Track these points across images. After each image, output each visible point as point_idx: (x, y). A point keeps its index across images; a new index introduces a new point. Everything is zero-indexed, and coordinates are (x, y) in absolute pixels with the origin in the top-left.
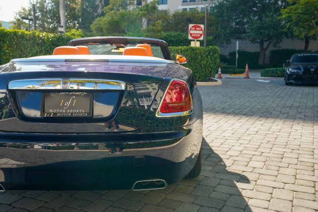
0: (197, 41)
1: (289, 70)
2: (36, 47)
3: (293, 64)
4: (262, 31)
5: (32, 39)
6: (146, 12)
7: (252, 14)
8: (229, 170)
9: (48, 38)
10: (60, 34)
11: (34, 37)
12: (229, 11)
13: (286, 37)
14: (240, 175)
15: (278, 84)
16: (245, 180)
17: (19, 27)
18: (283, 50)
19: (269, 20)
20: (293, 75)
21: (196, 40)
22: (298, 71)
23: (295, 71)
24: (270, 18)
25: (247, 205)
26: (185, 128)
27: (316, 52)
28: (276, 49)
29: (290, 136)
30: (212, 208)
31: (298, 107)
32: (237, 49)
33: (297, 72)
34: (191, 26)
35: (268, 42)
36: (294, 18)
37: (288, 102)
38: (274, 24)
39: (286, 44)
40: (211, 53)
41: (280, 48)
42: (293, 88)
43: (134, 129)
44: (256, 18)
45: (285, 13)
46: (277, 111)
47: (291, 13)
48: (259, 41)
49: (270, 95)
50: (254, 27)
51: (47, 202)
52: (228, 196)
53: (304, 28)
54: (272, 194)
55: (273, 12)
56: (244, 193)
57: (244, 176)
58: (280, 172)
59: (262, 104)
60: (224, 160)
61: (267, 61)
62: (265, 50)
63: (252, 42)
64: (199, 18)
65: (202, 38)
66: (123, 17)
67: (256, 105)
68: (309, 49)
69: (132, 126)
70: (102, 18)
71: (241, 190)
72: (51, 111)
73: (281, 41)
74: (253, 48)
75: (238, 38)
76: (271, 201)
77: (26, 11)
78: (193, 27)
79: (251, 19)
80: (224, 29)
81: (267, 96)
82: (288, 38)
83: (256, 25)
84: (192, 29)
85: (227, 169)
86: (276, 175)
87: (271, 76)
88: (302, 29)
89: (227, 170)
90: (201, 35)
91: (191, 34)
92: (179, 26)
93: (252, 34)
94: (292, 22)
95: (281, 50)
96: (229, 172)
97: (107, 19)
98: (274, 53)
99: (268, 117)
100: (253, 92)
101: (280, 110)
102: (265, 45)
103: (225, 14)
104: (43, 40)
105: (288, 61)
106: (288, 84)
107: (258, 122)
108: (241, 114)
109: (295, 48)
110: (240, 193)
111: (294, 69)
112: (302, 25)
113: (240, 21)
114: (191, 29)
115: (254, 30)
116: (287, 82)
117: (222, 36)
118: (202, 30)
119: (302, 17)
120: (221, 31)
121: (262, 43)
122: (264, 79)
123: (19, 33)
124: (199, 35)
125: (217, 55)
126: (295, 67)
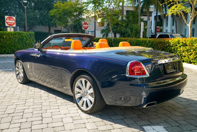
0: (12, 27)
65: (15, 26)
72: (168, 71)
84: (8, 19)
90: (14, 23)
118: (14, 20)
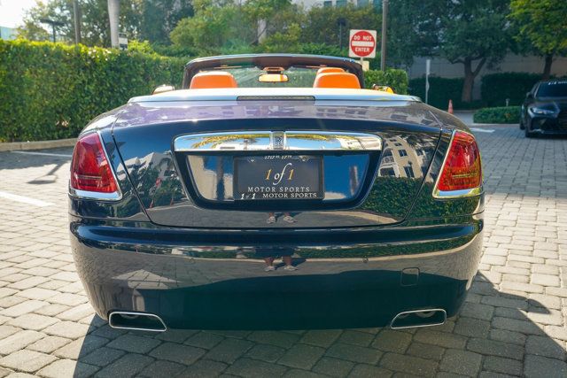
0: (365, 59)
1: (534, 111)
2: (81, 73)
3: (539, 101)
4: (470, 41)
5: (75, 58)
6: (271, 8)
7: (451, 10)
8: (500, 291)
9: (102, 56)
10: (121, 49)
11: (79, 55)
12: (410, 5)
13: (513, 50)
15: (512, 136)
16: (538, 307)
17: (31, 36)
18: (506, 74)
19: (484, 21)
20: (542, 118)
21: (362, 58)
22: (549, 112)
23: (545, 112)
24: (484, 18)
26: (474, 217)
27: (565, 78)
28: (492, 72)
30: (506, 358)
32: (428, 73)
33: (548, 114)
34: (353, 32)
35: (481, 60)
36: (534, 17)
37: (545, 168)
38: (493, 29)
39: (513, 64)
40: (394, 81)
41: (500, 72)
42: (542, 143)
43: (395, 221)
44: (458, 17)
45: (519, 8)
46: (532, 184)
47: (530, 7)
48: (463, 59)
49: (507, 155)
50: (457, 33)
51: (208, 351)
52: (523, 336)
53: (553, 35)
55: (491, 6)
57: (533, 301)
59: (501, 173)
61: (477, 96)
62: (474, 75)
63: (450, 60)
64: (357, 19)
65: (373, 55)
66: (230, 18)
67: (491, 175)
68: (552, 73)
69: (391, 214)
70: (190, 20)
71: (541, 326)
72: (250, 189)
73: (502, 57)
74: (454, 71)
75: (426, 54)
77: (44, 7)
78: (357, 34)
79: (449, 18)
80: (401, 38)
81: (503, 157)
82: (517, 53)
83: (460, 30)
84: (356, 38)
85: (496, 288)
87: (494, 122)
88: (549, 37)
89: (497, 291)
90: (371, 49)
91: (353, 48)
92: (321, 33)
93: (453, 47)
94: (530, 24)
95: (501, 74)
96: (502, 293)
97: (201, 22)
98: (489, 81)
99: (523, 196)
101: (539, 181)
102: (474, 65)
103: (403, 11)
104: (93, 61)
105: (528, 94)
106: (529, 136)
107: (508, 204)
109: (525, 71)
110: (542, 331)
111: (543, 108)
112: (549, 30)
113: (430, 23)
114: (353, 39)
115: (456, 39)
116: (530, 131)
117: (399, 51)
118: (372, 40)
119: (548, 16)
120: (396, 42)
121: (468, 63)
122: (482, 127)
123: (53, 49)
124: (368, 50)
125: (404, 84)
126: (543, 104)
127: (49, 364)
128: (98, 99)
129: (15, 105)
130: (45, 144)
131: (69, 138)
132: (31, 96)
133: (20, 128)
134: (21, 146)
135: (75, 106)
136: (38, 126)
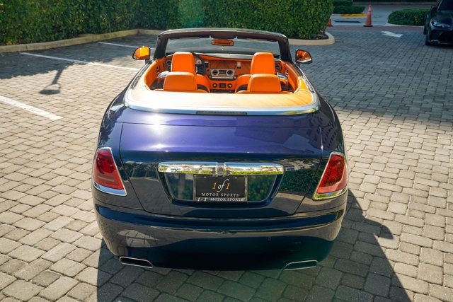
1: (434, 24)
8: (366, 217)
14: (380, 224)
15: (415, 43)
16: (386, 233)
22: (446, 25)
23: (443, 25)
25: (394, 273)
29: (436, 157)
30: (356, 275)
31: (444, 97)
33: (445, 28)
37: (430, 86)
46: (416, 105)
52: (371, 258)
54: (418, 255)
56: (388, 254)
57: (385, 227)
58: (426, 221)
59: (395, 90)
60: (358, 199)
71: (384, 249)
72: (203, 194)
76: (419, 266)
81: (401, 71)
85: (364, 215)
86: (421, 226)
87: (404, 24)
89: (363, 217)
96: (367, 220)
99: (405, 118)
100: (380, 63)
101: (421, 102)
107: (391, 128)
108: (368, 111)
111: (442, 22)
122: (393, 31)
126: (443, 18)
127: (82, 271)
128: (84, 6)
129: (20, 13)
130: (45, 46)
131: (63, 39)
132: (32, 6)
133: (24, 32)
134: (27, 48)
135: (66, 13)
136: (38, 30)
